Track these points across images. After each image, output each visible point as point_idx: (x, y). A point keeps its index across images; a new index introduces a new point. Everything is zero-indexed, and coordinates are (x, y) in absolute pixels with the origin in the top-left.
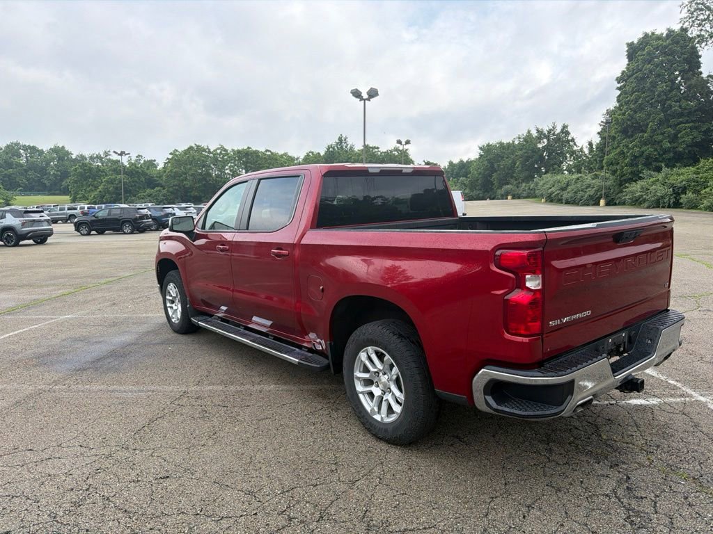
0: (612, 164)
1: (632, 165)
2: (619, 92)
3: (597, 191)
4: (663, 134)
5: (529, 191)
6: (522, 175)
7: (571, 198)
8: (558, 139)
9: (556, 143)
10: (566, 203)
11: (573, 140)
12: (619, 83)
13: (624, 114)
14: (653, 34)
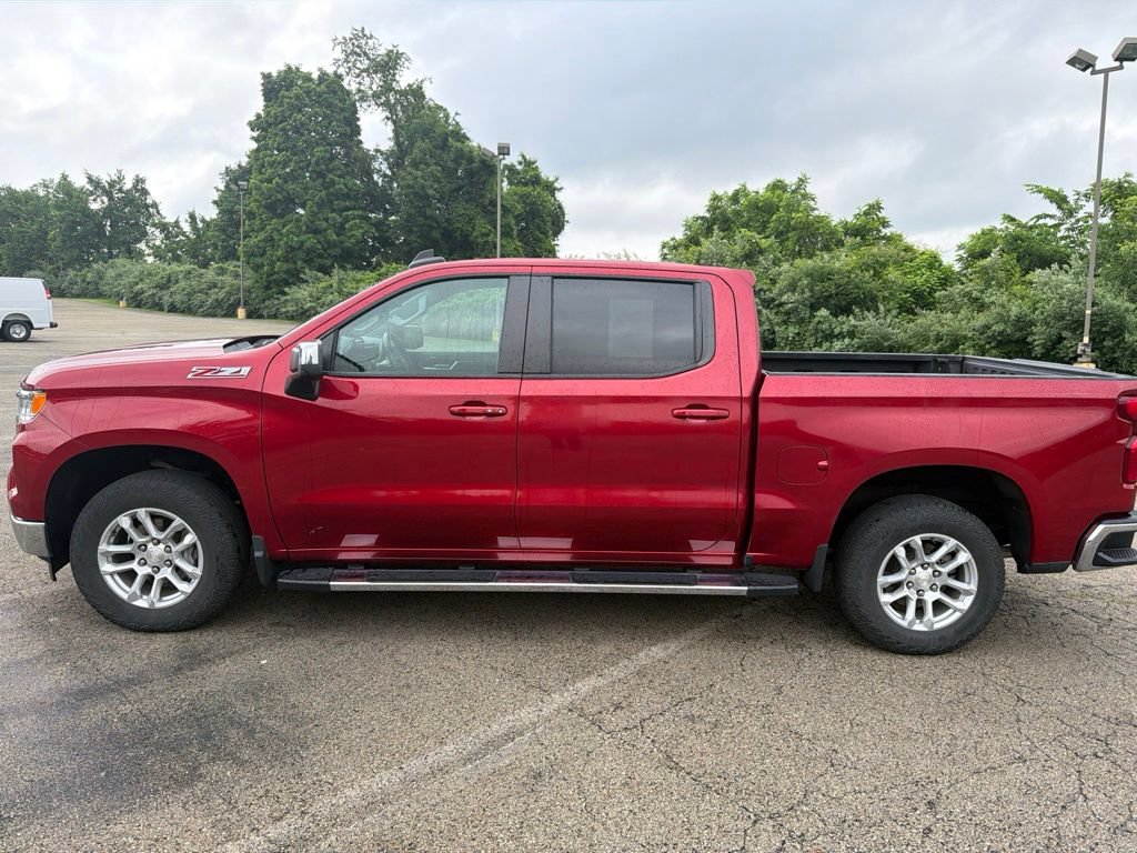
0: (253, 255)
1: (286, 260)
2: (254, 145)
3: (229, 294)
4: (327, 220)
5: (84, 285)
6: (66, 256)
7: (182, 303)
8: (128, 199)
9: (126, 206)
10: (169, 311)
11: (155, 205)
12: (253, 130)
13: (269, 181)
14: (297, 69)
